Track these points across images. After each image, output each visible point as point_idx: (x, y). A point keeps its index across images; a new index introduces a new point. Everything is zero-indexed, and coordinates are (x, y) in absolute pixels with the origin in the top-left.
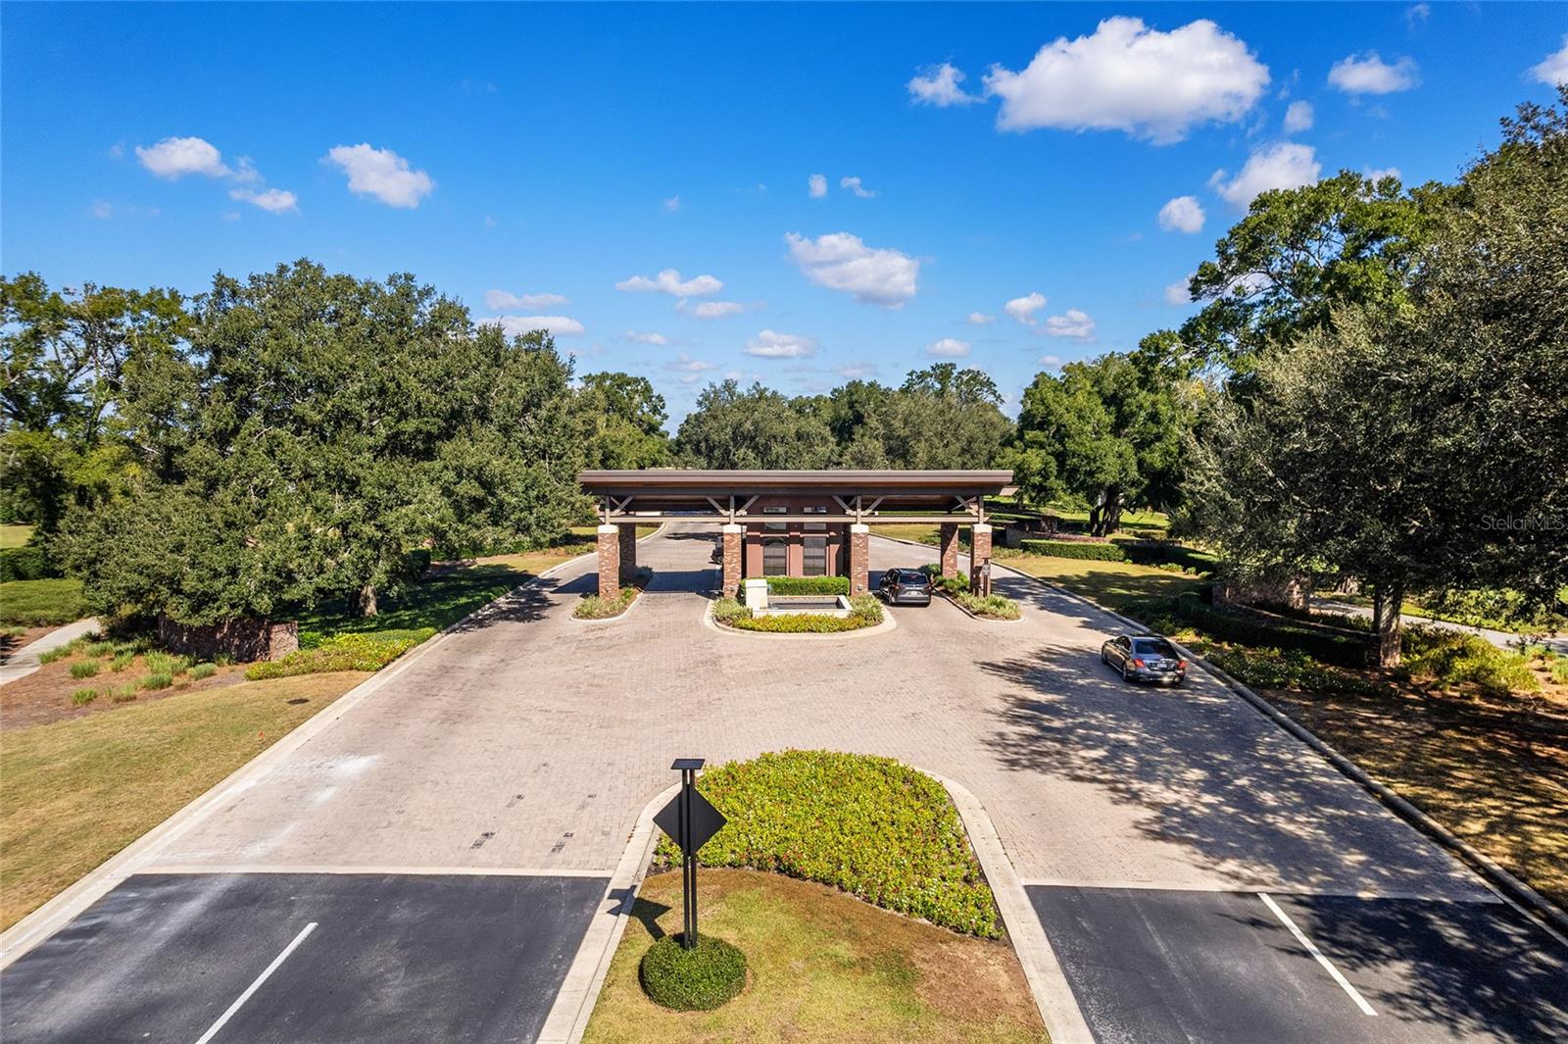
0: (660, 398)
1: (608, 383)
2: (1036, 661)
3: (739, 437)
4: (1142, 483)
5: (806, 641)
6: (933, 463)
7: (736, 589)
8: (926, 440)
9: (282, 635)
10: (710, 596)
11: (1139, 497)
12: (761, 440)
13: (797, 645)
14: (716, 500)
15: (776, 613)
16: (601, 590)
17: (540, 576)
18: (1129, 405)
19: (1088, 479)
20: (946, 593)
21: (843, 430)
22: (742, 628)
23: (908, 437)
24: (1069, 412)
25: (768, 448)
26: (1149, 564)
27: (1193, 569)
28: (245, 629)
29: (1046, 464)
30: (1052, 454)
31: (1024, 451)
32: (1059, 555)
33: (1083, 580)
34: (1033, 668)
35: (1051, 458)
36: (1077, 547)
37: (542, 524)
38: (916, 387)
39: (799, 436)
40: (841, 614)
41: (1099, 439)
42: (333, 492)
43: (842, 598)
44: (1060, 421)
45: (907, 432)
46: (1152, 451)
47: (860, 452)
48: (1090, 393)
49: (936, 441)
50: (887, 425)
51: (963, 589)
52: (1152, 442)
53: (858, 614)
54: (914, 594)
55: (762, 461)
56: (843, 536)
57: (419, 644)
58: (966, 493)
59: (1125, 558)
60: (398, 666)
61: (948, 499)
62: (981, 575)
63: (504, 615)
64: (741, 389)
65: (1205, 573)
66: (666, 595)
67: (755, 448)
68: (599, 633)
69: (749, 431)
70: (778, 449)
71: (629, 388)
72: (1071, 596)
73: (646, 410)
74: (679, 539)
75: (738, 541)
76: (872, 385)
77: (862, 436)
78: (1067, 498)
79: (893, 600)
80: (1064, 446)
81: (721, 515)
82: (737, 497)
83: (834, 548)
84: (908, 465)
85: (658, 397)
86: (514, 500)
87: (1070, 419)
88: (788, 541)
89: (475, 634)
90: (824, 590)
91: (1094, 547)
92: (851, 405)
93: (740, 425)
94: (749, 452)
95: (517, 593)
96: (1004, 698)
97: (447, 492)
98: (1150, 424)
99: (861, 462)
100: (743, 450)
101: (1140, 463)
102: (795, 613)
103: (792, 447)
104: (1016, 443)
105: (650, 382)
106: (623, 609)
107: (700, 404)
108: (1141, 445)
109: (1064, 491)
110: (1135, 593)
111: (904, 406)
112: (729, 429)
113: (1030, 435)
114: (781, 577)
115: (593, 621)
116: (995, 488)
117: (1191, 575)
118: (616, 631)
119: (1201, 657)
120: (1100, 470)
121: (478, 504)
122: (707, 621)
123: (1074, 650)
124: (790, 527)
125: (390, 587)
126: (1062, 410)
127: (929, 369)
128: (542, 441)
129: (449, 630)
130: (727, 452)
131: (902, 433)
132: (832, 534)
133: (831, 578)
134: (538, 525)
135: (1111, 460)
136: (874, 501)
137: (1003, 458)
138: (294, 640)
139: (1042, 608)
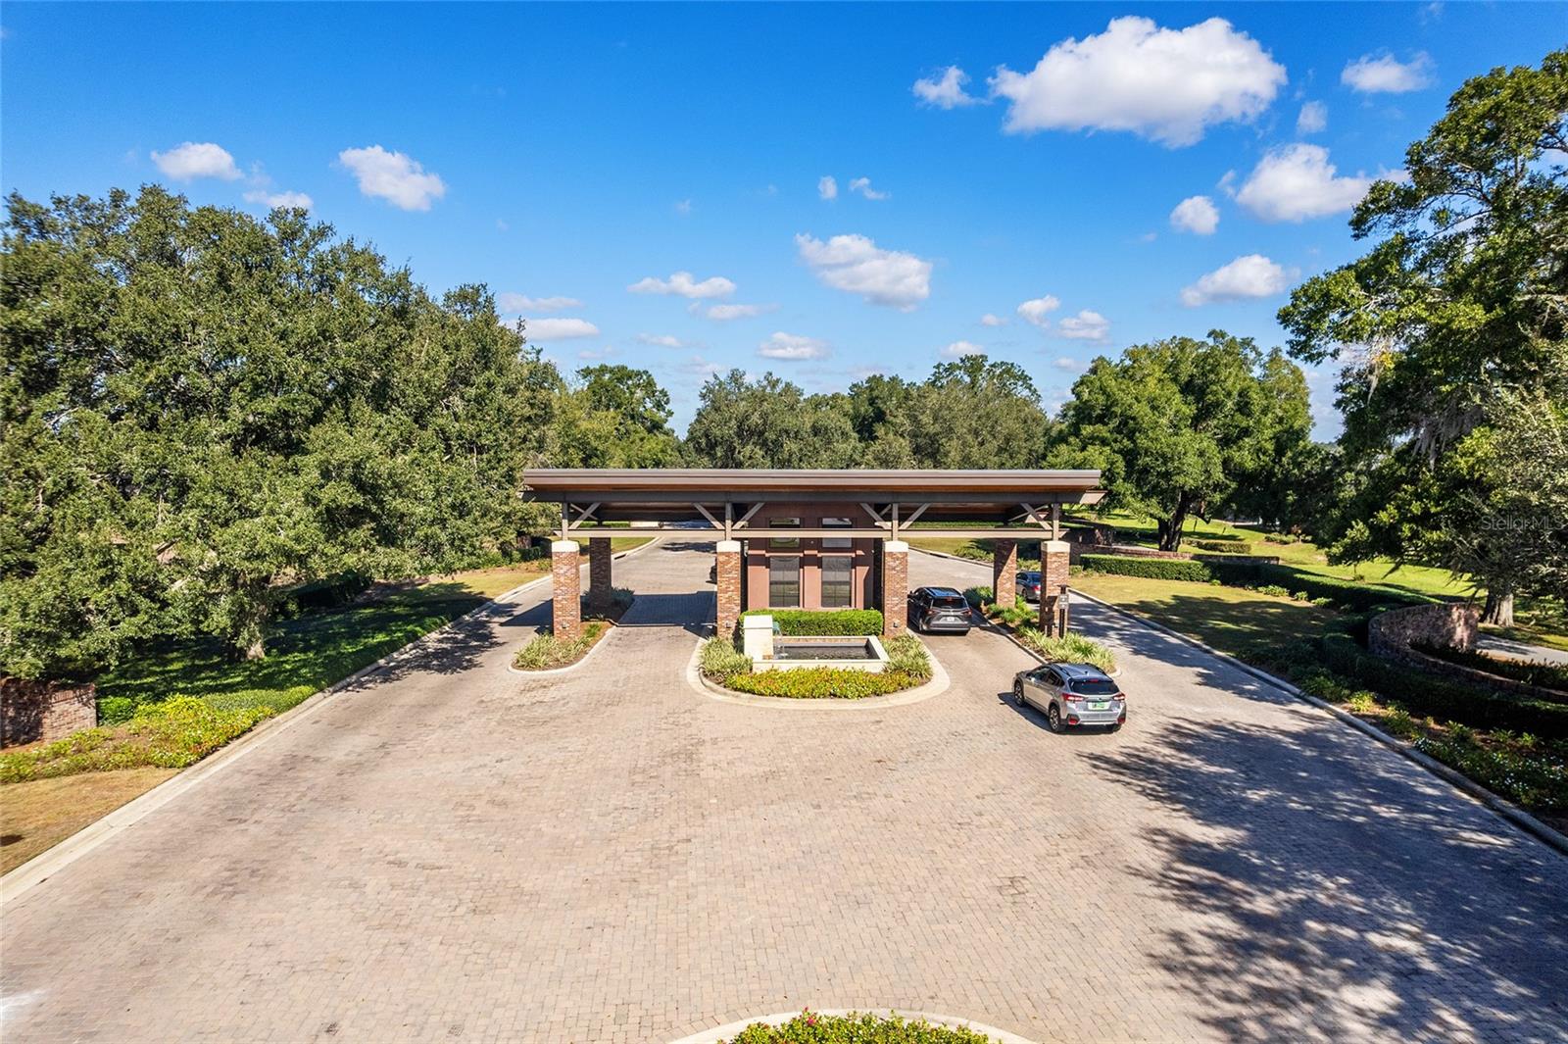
0: (664, 393)
1: (607, 377)
2: (1167, 751)
3: (745, 432)
4: (1227, 486)
5: (827, 713)
6: (966, 462)
7: (733, 625)
8: (958, 438)
9: (64, 706)
10: (700, 631)
11: (1226, 502)
12: (771, 436)
13: (814, 721)
14: (707, 508)
15: (787, 666)
16: (556, 626)
17: (496, 601)
18: (1215, 393)
19: (1162, 482)
20: (1004, 628)
21: (866, 427)
22: (736, 690)
23: (937, 434)
24: (1139, 402)
25: (779, 445)
26: (1242, 586)
27: (1303, 594)
28: (21, 695)
29: (1113, 463)
30: (1120, 452)
31: (1083, 449)
32: (1128, 573)
33: (1171, 609)
34: (1168, 766)
35: (1119, 457)
36: (1150, 564)
37: (457, 543)
38: (944, 381)
39: (816, 431)
40: (874, 667)
41: (1177, 434)
42: (154, 499)
43: (873, 639)
44: (1129, 413)
45: (937, 428)
46: (1240, 449)
47: (884, 451)
48: (1160, 380)
49: (970, 438)
50: (914, 419)
51: (1028, 623)
52: (1239, 438)
53: (898, 669)
54: (951, 620)
55: (772, 460)
56: (875, 555)
57: (279, 712)
58: (1036, 500)
59: (1212, 578)
60: (226, 756)
61: (1006, 508)
62: (1055, 608)
63: (424, 662)
64: (748, 380)
65: (1322, 600)
66: (645, 630)
67: (764, 444)
68: (539, 695)
69: (757, 425)
70: (790, 446)
71: (630, 382)
72: (1164, 632)
73: (649, 405)
74: (677, 550)
75: (736, 561)
76: (893, 379)
77: (886, 434)
78: (1137, 505)
79: (925, 628)
80: (1134, 442)
81: (715, 529)
82: (736, 505)
83: (862, 571)
84: (937, 465)
85: (662, 392)
86: (420, 510)
87: (1142, 410)
88: (804, 562)
89: (376, 691)
90: (849, 629)
91: (1172, 564)
92: (872, 402)
93: (747, 418)
94: (757, 449)
95: (459, 626)
96: (1153, 834)
97: (311, 500)
98: (1238, 416)
99: (885, 463)
100: (749, 447)
101: (1226, 462)
102: (810, 665)
103: (807, 444)
104: (1072, 439)
105: (653, 376)
106: (578, 657)
107: (703, 396)
108: (1225, 442)
109: (1134, 496)
110: (1246, 627)
111: (933, 399)
112: (733, 422)
113: (1087, 430)
114: (793, 609)
115: (537, 673)
116: (1075, 493)
117: (1302, 602)
118: (565, 690)
119: (1405, 744)
120: (1180, 471)
121: (357, 515)
122: (692, 676)
123: (1211, 727)
124: (805, 544)
125: (237, 634)
126: (1129, 400)
127: (958, 362)
128: (470, 428)
129: (339, 685)
130: (732, 449)
131: (932, 430)
132: (860, 552)
133: (856, 611)
134: (452, 544)
135: (1191, 459)
136: (916, 509)
137: (1057, 456)
138: (91, 712)
139: (1136, 652)
